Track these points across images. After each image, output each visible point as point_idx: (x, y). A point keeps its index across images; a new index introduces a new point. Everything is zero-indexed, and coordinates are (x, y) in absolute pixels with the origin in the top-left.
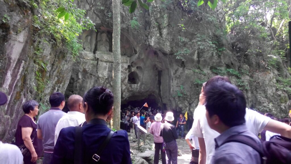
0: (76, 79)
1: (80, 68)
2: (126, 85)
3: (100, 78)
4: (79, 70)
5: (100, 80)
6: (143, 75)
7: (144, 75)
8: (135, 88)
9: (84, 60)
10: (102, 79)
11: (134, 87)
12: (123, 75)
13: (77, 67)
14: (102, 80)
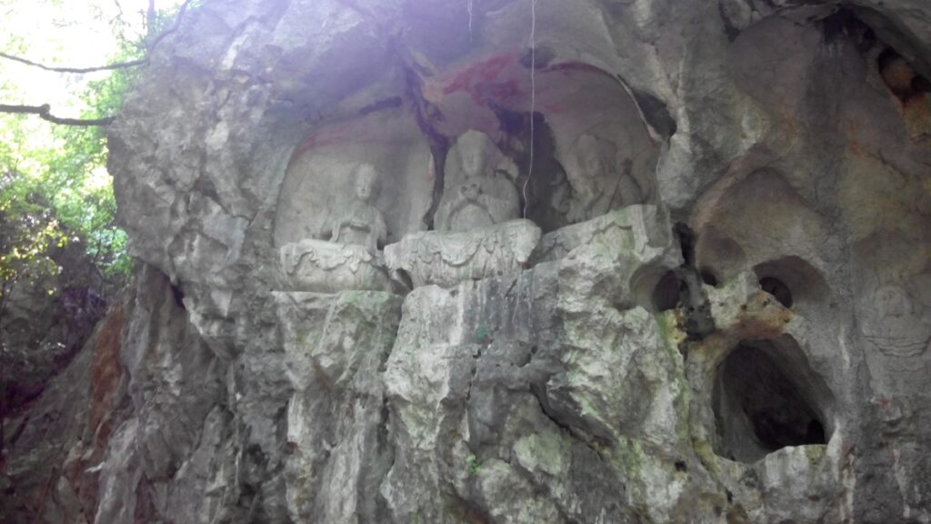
0: (273, 452)
1: (290, 365)
2: (680, 466)
3: (402, 412)
4: (286, 382)
5: (413, 430)
6: (854, 334)
7: (865, 329)
8: (797, 491)
9: (298, 296)
10: (421, 413)
11: (787, 482)
12: (608, 354)
13: (272, 361)
14: (420, 422)
